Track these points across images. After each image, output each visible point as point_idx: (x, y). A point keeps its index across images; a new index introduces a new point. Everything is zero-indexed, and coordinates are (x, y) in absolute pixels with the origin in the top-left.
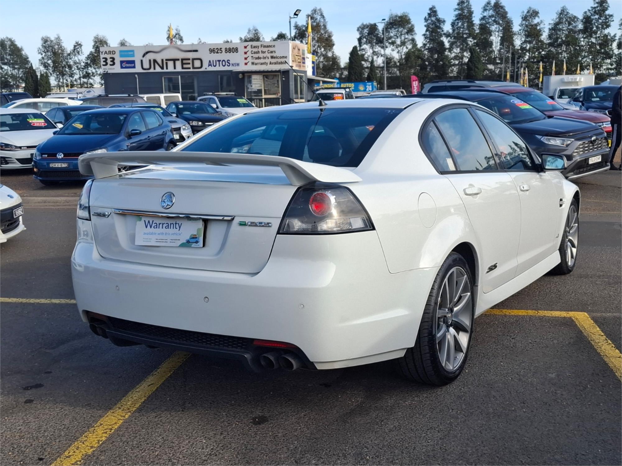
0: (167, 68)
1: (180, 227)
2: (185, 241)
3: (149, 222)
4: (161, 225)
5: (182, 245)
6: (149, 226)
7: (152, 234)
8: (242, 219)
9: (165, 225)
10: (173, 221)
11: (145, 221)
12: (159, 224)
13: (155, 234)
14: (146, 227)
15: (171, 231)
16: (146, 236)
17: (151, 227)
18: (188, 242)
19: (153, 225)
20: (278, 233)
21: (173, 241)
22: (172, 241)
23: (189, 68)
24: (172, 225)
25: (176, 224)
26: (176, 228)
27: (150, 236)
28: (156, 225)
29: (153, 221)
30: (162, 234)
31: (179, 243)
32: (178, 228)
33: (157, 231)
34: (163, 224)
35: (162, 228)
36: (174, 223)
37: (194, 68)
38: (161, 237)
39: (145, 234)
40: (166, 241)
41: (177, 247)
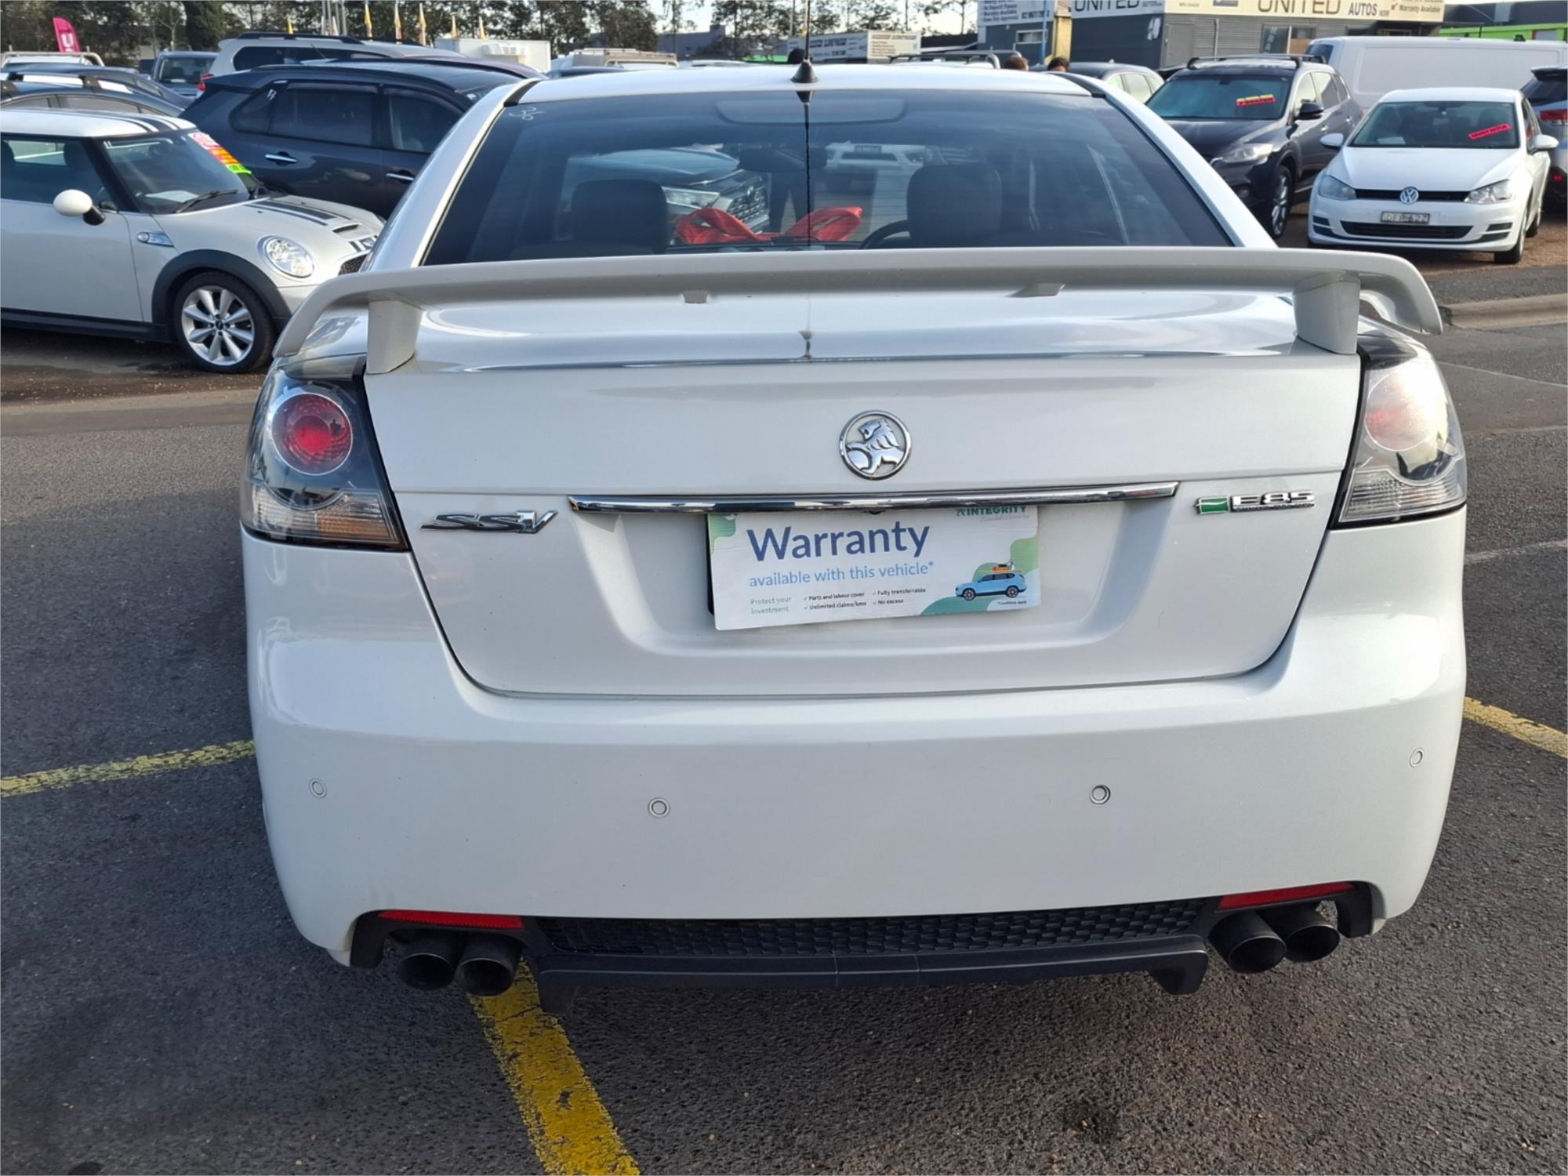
0: (1293, 11)
1: (919, 544)
2: (952, 594)
3: (769, 534)
4: (826, 544)
5: (939, 611)
6: (770, 550)
7: (789, 579)
8: (1207, 492)
9: (841, 544)
10: (887, 523)
11: (751, 534)
12: (818, 539)
13: (805, 578)
14: (760, 555)
15: (879, 559)
16: (764, 592)
17: (781, 554)
18: (967, 593)
19: (791, 545)
20: (1333, 524)
21: (892, 597)
22: (885, 598)
23: (1322, 12)
24: (879, 539)
25: (898, 530)
26: (900, 548)
27: (782, 590)
28: (801, 542)
29: (788, 530)
30: (836, 574)
31: (922, 604)
32: (913, 547)
33: (810, 565)
34: (834, 538)
35: (834, 552)
36: (889, 527)
37: (1328, 12)
38: (831, 587)
39: (755, 582)
40: (859, 599)
41: (915, 617)
